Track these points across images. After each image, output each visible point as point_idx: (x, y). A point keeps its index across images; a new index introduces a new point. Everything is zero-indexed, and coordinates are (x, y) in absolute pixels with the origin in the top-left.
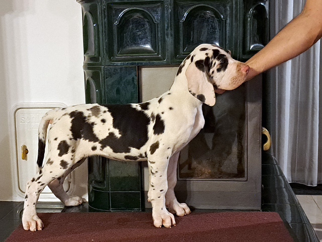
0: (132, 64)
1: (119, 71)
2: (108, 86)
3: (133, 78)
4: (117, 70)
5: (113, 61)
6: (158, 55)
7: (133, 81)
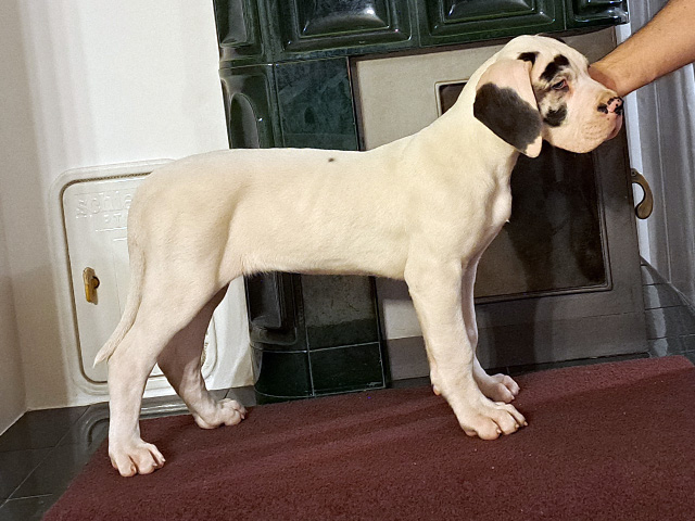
0: (337, 53)
1: (307, 71)
2: (284, 107)
3: (341, 84)
4: (303, 70)
5: (293, 51)
6: (392, 29)
7: (342, 90)
